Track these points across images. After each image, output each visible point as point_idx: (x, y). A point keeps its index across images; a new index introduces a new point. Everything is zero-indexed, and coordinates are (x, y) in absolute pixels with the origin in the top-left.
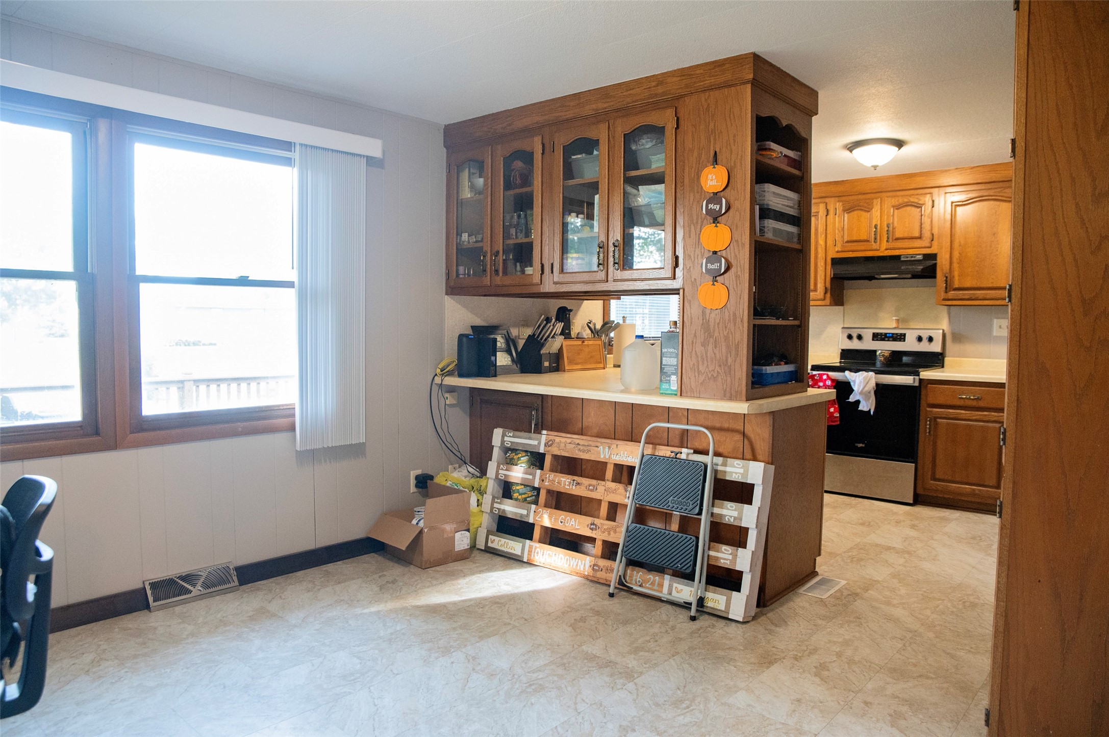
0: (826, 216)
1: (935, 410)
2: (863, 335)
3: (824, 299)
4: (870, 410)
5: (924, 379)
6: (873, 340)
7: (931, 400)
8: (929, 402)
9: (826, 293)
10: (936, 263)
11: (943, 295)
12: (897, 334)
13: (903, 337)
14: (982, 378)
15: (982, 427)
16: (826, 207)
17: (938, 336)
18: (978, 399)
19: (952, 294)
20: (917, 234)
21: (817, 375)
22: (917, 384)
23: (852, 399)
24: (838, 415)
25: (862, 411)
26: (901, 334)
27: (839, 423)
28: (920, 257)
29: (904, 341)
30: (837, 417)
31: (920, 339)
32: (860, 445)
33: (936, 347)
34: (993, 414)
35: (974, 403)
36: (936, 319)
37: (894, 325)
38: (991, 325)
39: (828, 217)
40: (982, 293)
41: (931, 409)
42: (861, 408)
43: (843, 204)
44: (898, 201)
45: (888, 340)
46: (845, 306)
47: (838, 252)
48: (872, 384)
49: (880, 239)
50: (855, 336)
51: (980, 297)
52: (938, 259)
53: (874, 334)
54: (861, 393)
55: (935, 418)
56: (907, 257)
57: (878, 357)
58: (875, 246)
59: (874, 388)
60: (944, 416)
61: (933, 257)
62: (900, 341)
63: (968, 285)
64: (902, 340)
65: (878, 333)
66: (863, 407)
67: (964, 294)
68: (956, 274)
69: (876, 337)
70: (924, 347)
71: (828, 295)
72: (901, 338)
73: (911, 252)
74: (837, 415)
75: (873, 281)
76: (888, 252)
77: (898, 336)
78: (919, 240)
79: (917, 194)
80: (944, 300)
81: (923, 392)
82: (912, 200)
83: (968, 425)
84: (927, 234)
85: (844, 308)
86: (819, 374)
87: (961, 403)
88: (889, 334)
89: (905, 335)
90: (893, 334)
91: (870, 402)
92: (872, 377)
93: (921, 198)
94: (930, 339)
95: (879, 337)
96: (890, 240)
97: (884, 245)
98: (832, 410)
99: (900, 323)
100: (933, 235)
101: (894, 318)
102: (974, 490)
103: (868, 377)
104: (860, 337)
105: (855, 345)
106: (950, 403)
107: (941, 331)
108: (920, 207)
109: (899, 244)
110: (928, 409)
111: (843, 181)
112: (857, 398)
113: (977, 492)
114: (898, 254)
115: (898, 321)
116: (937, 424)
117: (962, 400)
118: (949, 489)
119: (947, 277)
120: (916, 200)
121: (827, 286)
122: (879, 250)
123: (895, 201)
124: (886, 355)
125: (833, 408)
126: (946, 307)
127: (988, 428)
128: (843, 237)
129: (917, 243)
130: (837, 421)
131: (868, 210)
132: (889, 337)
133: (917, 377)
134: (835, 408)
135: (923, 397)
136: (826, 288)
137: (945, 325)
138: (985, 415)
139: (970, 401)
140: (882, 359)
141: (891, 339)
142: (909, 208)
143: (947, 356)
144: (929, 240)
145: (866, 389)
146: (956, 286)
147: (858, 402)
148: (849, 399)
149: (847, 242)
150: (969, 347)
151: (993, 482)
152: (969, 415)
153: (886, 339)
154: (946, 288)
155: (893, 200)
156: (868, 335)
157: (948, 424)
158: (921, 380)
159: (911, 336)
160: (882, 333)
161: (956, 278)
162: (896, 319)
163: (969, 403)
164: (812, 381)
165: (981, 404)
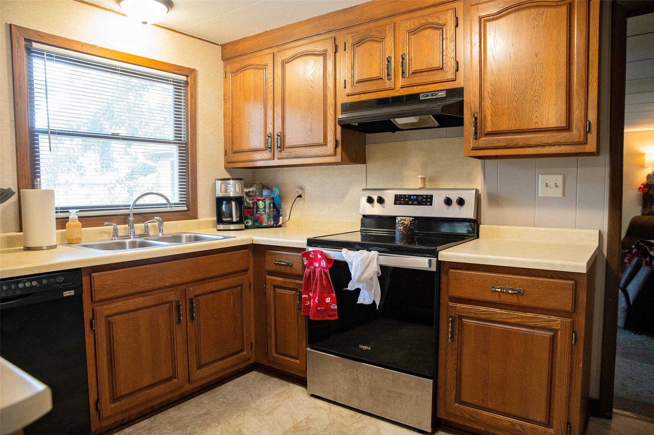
0: (335, 53)
1: (459, 305)
2: (384, 197)
3: (335, 154)
4: (374, 301)
5: (444, 262)
6: (395, 204)
7: (454, 292)
8: (450, 294)
9: (336, 147)
10: (463, 100)
11: (472, 143)
12: (422, 196)
13: (429, 200)
14: (524, 262)
15: (525, 335)
16: (335, 43)
17: (470, 198)
18: (519, 293)
19: (483, 141)
20: (437, 64)
21: (312, 253)
22: (434, 268)
23: (351, 286)
24: (336, 307)
25: (362, 305)
26: (427, 196)
27: (337, 317)
28: (442, 94)
29: (431, 204)
30: (334, 310)
31: (448, 202)
32: (365, 348)
33: (468, 212)
34: (541, 316)
35: (514, 300)
36: (469, 177)
37: (420, 185)
38: (536, 183)
39: (337, 54)
40: (522, 138)
41: (453, 304)
42: (360, 300)
43: (352, 36)
44: (414, 24)
45: (413, 204)
46: (367, 164)
47: (348, 95)
48: (374, 269)
49: (395, 74)
50: (375, 198)
51: (521, 144)
52: (465, 94)
53: (396, 196)
54: (359, 281)
55: (460, 317)
56: (427, 96)
57: (397, 225)
58: (388, 84)
59: (378, 273)
60: (472, 315)
61: (459, 92)
62: (426, 205)
63: (504, 127)
64: (428, 204)
65: (400, 195)
66: (364, 300)
67: (499, 141)
68: (488, 113)
69: (399, 200)
70: (454, 212)
71: (339, 149)
72: (427, 200)
73: (431, 88)
74: (334, 307)
75: (397, 132)
76: (405, 91)
77: (424, 198)
78: (440, 71)
79: (437, 12)
80: (474, 149)
81: (443, 279)
82: (431, 20)
83: (505, 330)
84: (450, 64)
85: (366, 167)
86: (313, 251)
87: (495, 298)
88: (414, 196)
89: (431, 196)
90: (418, 196)
91: (373, 292)
92: (374, 258)
93: (442, 16)
94: (461, 202)
95: (402, 200)
96: (407, 74)
97: (400, 82)
98: (328, 300)
99: (427, 183)
100: (457, 62)
101: (419, 176)
102: (513, 425)
103: (368, 257)
104: (381, 201)
105: (376, 210)
106: (479, 296)
107: (474, 192)
108: (440, 28)
109: (417, 79)
110: (451, 304)
111: (352, 7)
112: (356, 287)
113: (518, 427)
114: (417, 92)
115: (424, 179)
116: (462, 325)
117: (497, 294)
118: (479, 418)
119: (476, 119)
120: (435, 20)
121: (337, 138)
122: (394, 89)
123: (410, 25)
124: (406, 223)
125: (330, 298)
126: (479, 161)
127: (533, 336)
128: (353, 77)
129: (438, 77)
130: (335, 315)
131: (381, 40)
132: (413, 200)
133: (434, 260)
134: (332, 297)
135: (443, 286)
136: (336, 141)
137: (479, 184)
138: (528, 317)
139: (509, 297)
140: (402, 228)
141: (415, 203)
142: (427, 32)
143: (482, 223)
144: (453, 71)
145: (366, 275)
146: (489, 129)
147: (357, 291)
148: (347, 288)
149: (358, 82)
150: (510, 212)
151: (541, 416)
152: (505, 316)
153: (410, 203)
154: (476, 133)
155: (409, 23)
156: (389, 196)
157: (477, 327)
158: (439, 263)
159: (438, 199)
160: (405, 195)
161: (489, 118)
162: (421, 178)
163: (505, 299)
164: (307, 259)
165: (524, 301)
